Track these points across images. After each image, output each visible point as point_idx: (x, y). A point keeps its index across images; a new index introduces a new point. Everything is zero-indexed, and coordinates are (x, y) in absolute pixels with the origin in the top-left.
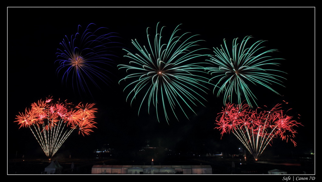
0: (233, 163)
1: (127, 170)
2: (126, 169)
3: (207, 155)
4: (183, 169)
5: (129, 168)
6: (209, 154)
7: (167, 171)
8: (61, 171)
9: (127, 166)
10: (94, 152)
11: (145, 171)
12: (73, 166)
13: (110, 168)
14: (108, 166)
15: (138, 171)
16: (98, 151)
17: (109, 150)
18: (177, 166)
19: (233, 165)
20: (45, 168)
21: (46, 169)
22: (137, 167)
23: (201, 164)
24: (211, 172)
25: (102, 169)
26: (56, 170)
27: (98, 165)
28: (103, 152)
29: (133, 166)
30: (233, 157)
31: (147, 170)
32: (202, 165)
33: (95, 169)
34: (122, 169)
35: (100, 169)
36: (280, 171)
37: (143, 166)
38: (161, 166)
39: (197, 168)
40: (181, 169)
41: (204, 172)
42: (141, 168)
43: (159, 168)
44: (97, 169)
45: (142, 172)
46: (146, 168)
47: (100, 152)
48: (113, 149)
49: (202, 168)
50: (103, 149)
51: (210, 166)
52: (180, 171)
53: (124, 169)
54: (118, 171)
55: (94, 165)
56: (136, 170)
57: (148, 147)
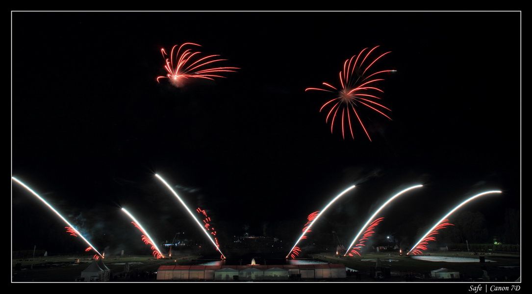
1: (213, 274)
4: (301, 271)
5: (216, 270)
7: (277, 274)
9: (214, 267)
11: (242, 274)
13: (186, 270)
14: (183, 266)
15: (231, 274)
17: (184, 242)
20: (82, 272)
21: (83, 274)
24: (345, 275)
25: (175, 271)
27: (168, 267)
28: (176, 244)
29: (223, 266)
31: (245, 273)
33: (163, 272)
34: (206, 271)
35: (171, 272)
36: (448, 271)
37: (238, 266)
38: (266, 266)
39: (323, 268)
40: (298, 270)
41: (334, 275)
42: (236, 269)
43: (263, 269)
44: (166, 271)
45: (237, 276)
46: (243, 269)
47: (170, 245)
48: (192, 240)
49: (330, 268)
50: (176, 240)
51: (343, 265)
52: (296, 274)
53: (209, 271)
54: (199, 274)
55: (161, 266)
56: (228, 272)
57: (246, 236)
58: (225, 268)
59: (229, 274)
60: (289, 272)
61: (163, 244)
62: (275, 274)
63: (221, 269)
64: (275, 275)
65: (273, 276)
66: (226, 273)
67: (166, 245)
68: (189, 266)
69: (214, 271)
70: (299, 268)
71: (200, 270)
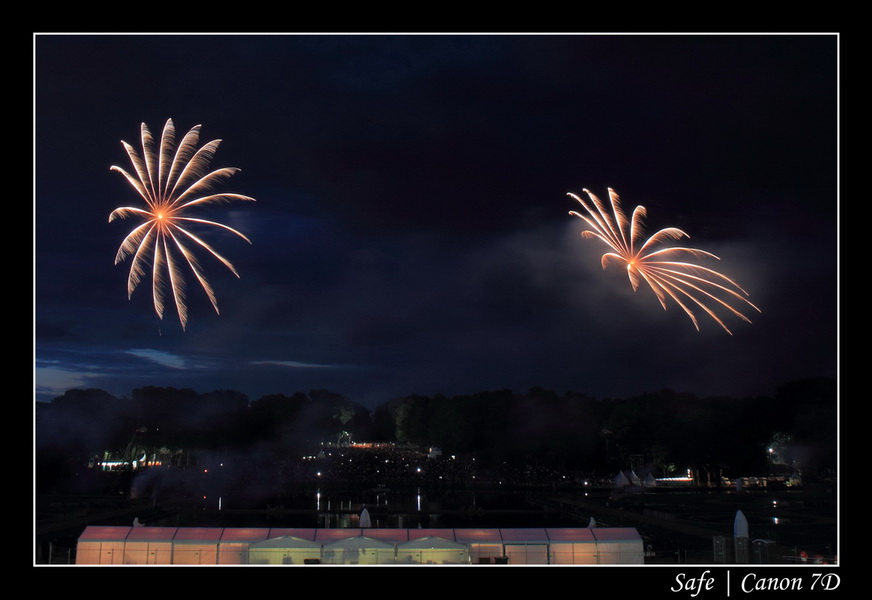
0: (740, 517)
1: (244, 553)
3: (622, 480)
4: (506, 547)
5: (254, 542)
6: (628, 476)
7: (435, 555)
9: (246, 532)
10: (90, 466)
11: (332, 554)
13: (164, 540)
14: (155, 530)
15: (298, 555)
16: (107, 461)
17: (160, 457)
18: (480, 533)
19: (741, 528)
22: (293, 536)
23: (592, 522)
25: (130, 545)
27: (109, 530)
28: (135, 464)
29: (275, 530)
30: (739, 488)
31: (339, 551)
32: (598, 526)
33: (95, 544)
34: (222, 544)
35: (119, 545)
37: (319, 531)
38: (403, 532)
39: (573, 542)
40: (499, 545)
41: (607, 561)
42: (314, 540)
43: (396, 542)
44: (104, 544)
45: (315, 562)
46: (335, 540)
47: (116, 464)
48: (181, 451)
49: (596, 539)
50: (134, 450)
51: (633, 531)
52: (493, 556)
53: (232, 544)
54: (203, 553)
55: (89, 528)
56: (288, 549)
57: (345, 439)
58: (281, 535)
59: (292, 555)
61: (95, 461)
62: (430, 554)
63: (268, 538)
64: (428, 559)
66: (282, 549)
67: (104, 464)
68: (174, 529)
69: (247, 545)
70: (502, 539)
71: (204, 540)
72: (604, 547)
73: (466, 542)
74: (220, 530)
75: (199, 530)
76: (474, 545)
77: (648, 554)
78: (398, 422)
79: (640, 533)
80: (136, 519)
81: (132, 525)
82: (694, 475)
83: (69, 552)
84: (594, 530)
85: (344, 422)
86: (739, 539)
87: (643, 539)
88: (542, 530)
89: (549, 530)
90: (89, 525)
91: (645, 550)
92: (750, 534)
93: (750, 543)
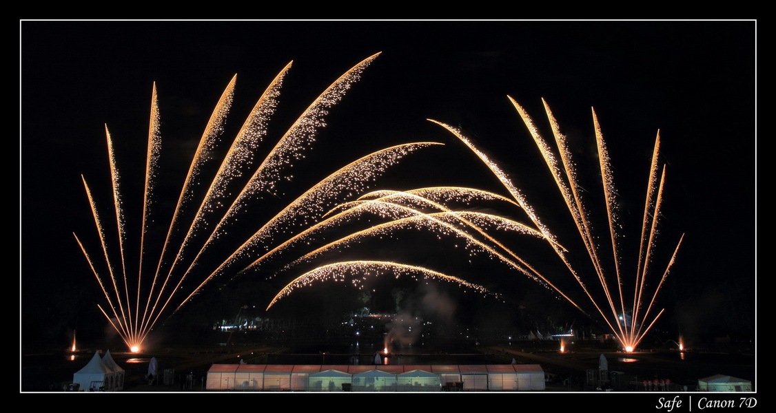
0: (603, 358)
1: (306, 380)
2: (303, 374)
3: (532, 336)
4: (463, 377)
5: (312, 373)
6: (535, 333)
7: (420, 381)
8: (119, 383)
9: (307, 367)
10: (214, 328)
11: (358, 380)
12: (154, 367)
13: (259, 372)
14: (253, 366)
15: (338, 381)
16: (224, 326)
17: (256, 323)
18: (446, 368)
19: (604, 365)
20: (75, 374)
21: (78, 378)
22: (336, 369)
23: (514, 361)
24: (542, 385)
25: (237, 375)
26: (106, 379)
27: (226, 366)
28: (240, 327)
29: (324, 366)
30: (602, 341)
31: (362, 379)
32: (517, 363)
33: (218, 375)
34: (293, 374)
35: (232, 375)
36: (730, 381)
37: (351, 367)
38: (400, 367)
39: (502, 373)
40: (459, 375)
41: (522, 384)
42: (348, 372)
43: (396, 373)
44: (223, 374)
45: (349, 385)
46: (358, 372)
47: (229, 327)
48: (268, 320)
49: (516, 371)
50: (240, 319)
51: (538, 366)
52: (454, 381)
53: (299, 374)
54: (282, 380)
55: (214, 365)
56: (332, 378)
57: (365, 312)
58: (327, 369)
59: (334, 381)
60: (441, 379)
61: (218, 326)
62: (417, 381)
63: (320, 371)
64: (416, 383)
65: (413, 385)
66: (328, 378)
67: (222, 327)
68: (265, 366)
69: (308, 375)
70: (459, 371)
71: (282, 372)
72: (520, 376)
73: (438, 373)
74: (292, 366)
75: (279, 367)
76: (443, 375)
77: (548, 380)
78: (397, 302)
79: (543, 368)
80: (242, 360)
81: (240, 364)
82: (574, 333)
83: (202, 380)
84: (515, 366)
85: (365, 302)
86: (602, 371)
87: (544, 371)
88: (484, 366)
89: (488, 366)
90: (215, 363)
91: (546, 377)
92: (608, 368)
93: (609, 374)
